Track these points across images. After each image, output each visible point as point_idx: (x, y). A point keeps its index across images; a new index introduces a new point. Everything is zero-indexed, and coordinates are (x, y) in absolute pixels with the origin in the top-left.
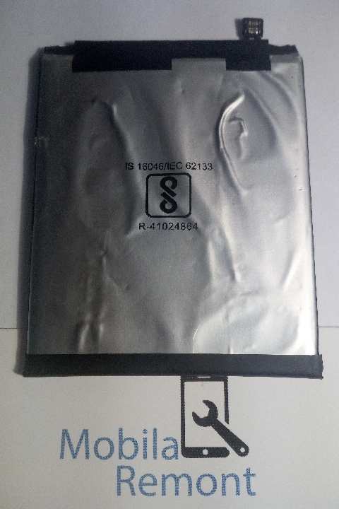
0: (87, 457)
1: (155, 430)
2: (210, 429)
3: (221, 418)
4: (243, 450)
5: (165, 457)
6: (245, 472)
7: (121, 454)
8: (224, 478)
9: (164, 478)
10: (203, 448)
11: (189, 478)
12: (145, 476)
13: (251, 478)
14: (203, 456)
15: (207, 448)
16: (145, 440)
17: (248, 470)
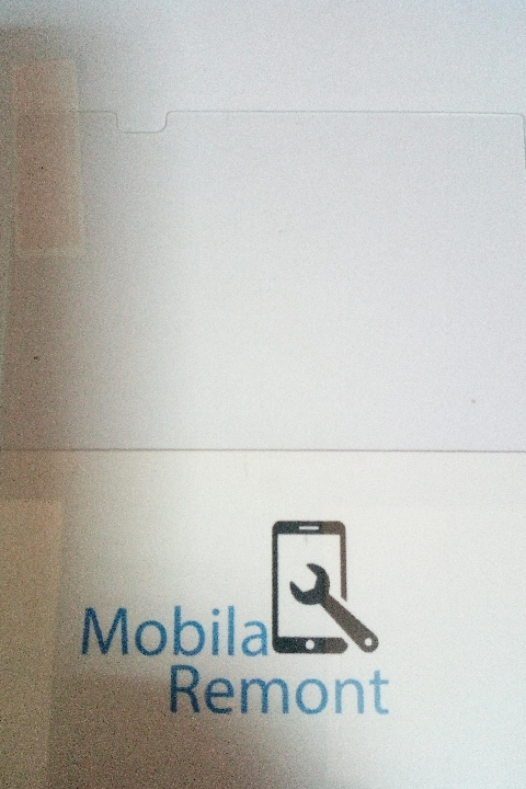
0: (125, 650)
1: (231, 610)
2: (318, 608)
3: (334, 591)
4: (368, 642)
5: (247, 652)
6: (372, 678)
7: (178, 648)
8: (339, 686)
9: (245, 686)
10: (306, 639)
11: (284, 686)
12: (214, 682)
13: (382, 687)
14: (308, 651)
15: (313, 639)
16: (216, 625)
17: (377, 674)
